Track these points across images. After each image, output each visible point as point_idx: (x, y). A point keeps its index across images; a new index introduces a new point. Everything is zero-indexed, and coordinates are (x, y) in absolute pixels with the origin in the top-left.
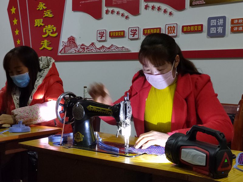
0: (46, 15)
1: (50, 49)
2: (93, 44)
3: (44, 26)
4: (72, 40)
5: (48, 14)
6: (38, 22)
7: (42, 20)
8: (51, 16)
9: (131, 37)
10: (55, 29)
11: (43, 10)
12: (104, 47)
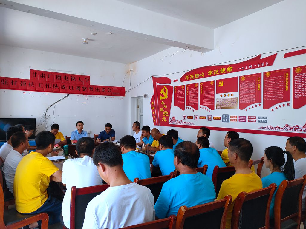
0: (164, 107)
1: (166, 121)
2: (181, 121)
3: (164, 111)
4: (174, 118)
6: (162, 110)
8: (166, 107)
9: (195, 119)
11: (164, 104)
12: (185, 122)
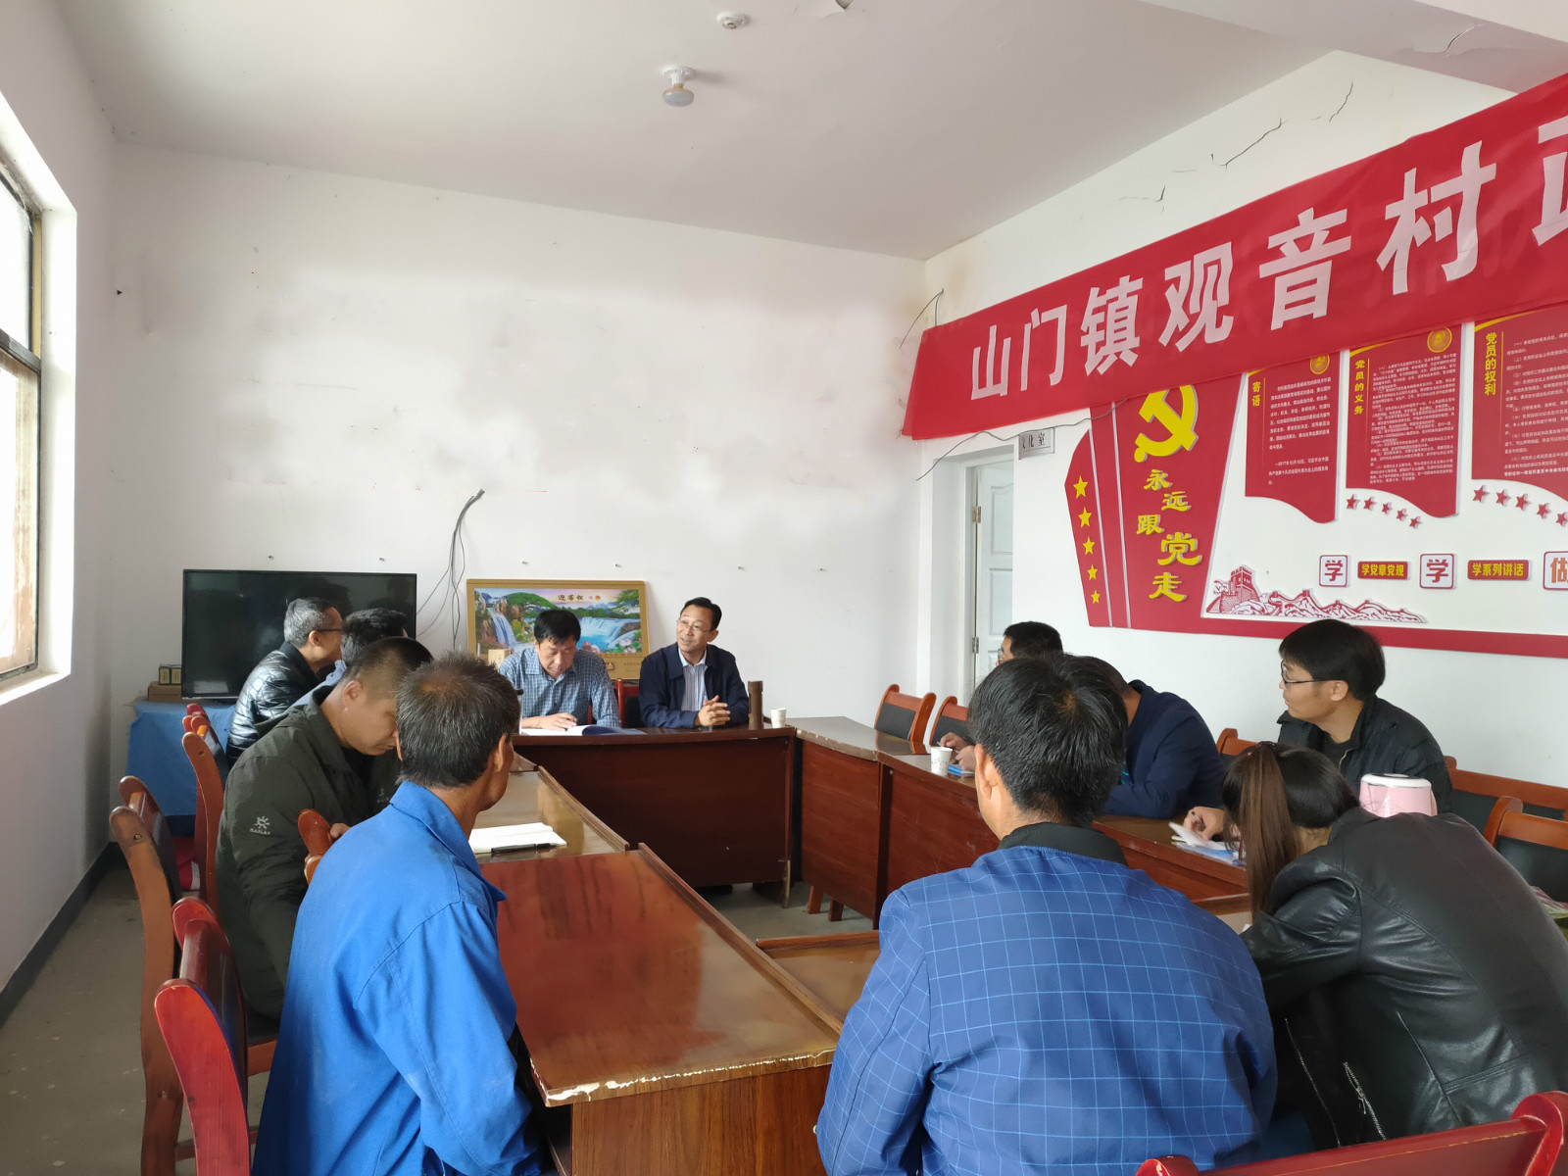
0: (1170, 506)
1: (1178, 598)
2: (1305, 594)
3: (1163, 536)
4: (1242, 579)
5: (1177, 503)
6: (1148, 524)
7: (1157, 518)
8: (1183, 507)
9: (1428, 581)
10: (1194, 544)
11: (1163, 490)
12: (1341, 605)
